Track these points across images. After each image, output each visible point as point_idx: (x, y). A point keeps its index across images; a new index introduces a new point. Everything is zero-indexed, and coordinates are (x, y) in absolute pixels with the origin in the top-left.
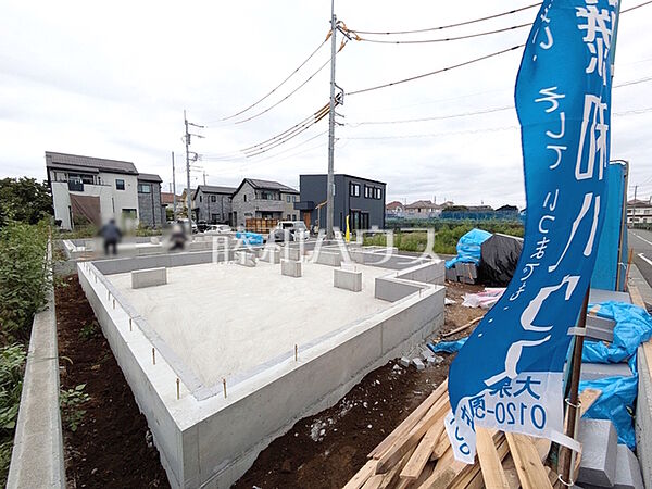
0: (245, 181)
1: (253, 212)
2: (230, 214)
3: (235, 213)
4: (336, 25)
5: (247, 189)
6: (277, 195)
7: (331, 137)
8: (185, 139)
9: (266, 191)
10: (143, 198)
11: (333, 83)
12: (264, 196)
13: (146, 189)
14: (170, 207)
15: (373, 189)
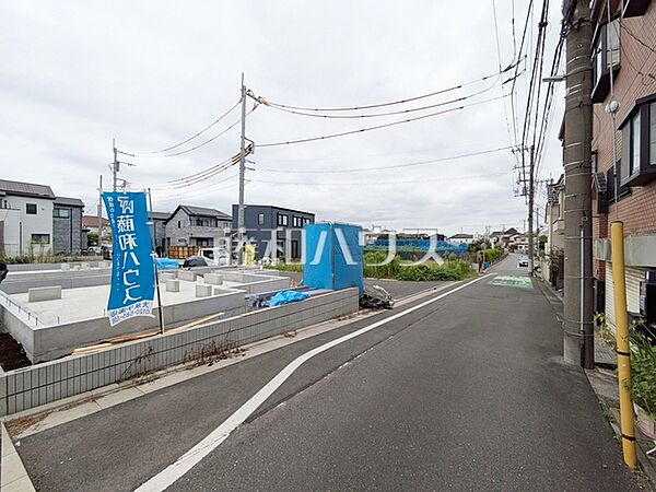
0: (180, 207)
1: (187, 238)
2: (164, 240)
3: (169, 239)
4: (245, 93)
5: (182, 216)
6: (214, 222)
7: (242, 180)
8: (112, 166)
9: (201, 218)
10: (60, 222)
11: (243, 138)
12: (199, 223)
13: (64, 213)
14: (93, 231)
15: (302, 219)
